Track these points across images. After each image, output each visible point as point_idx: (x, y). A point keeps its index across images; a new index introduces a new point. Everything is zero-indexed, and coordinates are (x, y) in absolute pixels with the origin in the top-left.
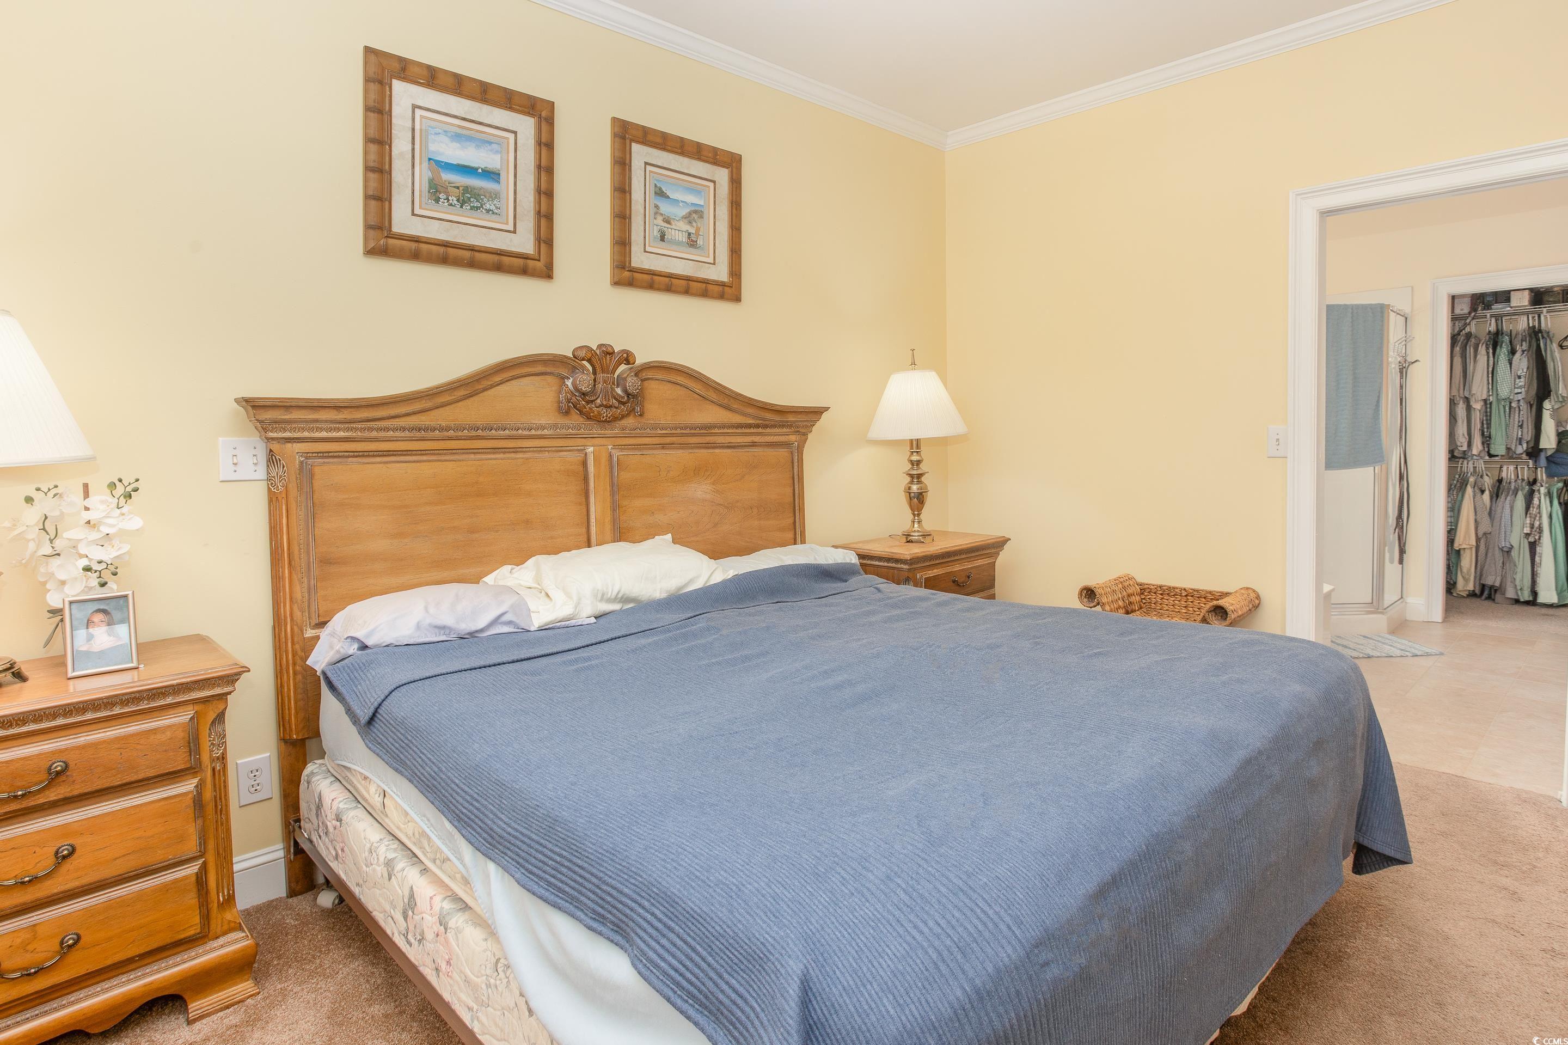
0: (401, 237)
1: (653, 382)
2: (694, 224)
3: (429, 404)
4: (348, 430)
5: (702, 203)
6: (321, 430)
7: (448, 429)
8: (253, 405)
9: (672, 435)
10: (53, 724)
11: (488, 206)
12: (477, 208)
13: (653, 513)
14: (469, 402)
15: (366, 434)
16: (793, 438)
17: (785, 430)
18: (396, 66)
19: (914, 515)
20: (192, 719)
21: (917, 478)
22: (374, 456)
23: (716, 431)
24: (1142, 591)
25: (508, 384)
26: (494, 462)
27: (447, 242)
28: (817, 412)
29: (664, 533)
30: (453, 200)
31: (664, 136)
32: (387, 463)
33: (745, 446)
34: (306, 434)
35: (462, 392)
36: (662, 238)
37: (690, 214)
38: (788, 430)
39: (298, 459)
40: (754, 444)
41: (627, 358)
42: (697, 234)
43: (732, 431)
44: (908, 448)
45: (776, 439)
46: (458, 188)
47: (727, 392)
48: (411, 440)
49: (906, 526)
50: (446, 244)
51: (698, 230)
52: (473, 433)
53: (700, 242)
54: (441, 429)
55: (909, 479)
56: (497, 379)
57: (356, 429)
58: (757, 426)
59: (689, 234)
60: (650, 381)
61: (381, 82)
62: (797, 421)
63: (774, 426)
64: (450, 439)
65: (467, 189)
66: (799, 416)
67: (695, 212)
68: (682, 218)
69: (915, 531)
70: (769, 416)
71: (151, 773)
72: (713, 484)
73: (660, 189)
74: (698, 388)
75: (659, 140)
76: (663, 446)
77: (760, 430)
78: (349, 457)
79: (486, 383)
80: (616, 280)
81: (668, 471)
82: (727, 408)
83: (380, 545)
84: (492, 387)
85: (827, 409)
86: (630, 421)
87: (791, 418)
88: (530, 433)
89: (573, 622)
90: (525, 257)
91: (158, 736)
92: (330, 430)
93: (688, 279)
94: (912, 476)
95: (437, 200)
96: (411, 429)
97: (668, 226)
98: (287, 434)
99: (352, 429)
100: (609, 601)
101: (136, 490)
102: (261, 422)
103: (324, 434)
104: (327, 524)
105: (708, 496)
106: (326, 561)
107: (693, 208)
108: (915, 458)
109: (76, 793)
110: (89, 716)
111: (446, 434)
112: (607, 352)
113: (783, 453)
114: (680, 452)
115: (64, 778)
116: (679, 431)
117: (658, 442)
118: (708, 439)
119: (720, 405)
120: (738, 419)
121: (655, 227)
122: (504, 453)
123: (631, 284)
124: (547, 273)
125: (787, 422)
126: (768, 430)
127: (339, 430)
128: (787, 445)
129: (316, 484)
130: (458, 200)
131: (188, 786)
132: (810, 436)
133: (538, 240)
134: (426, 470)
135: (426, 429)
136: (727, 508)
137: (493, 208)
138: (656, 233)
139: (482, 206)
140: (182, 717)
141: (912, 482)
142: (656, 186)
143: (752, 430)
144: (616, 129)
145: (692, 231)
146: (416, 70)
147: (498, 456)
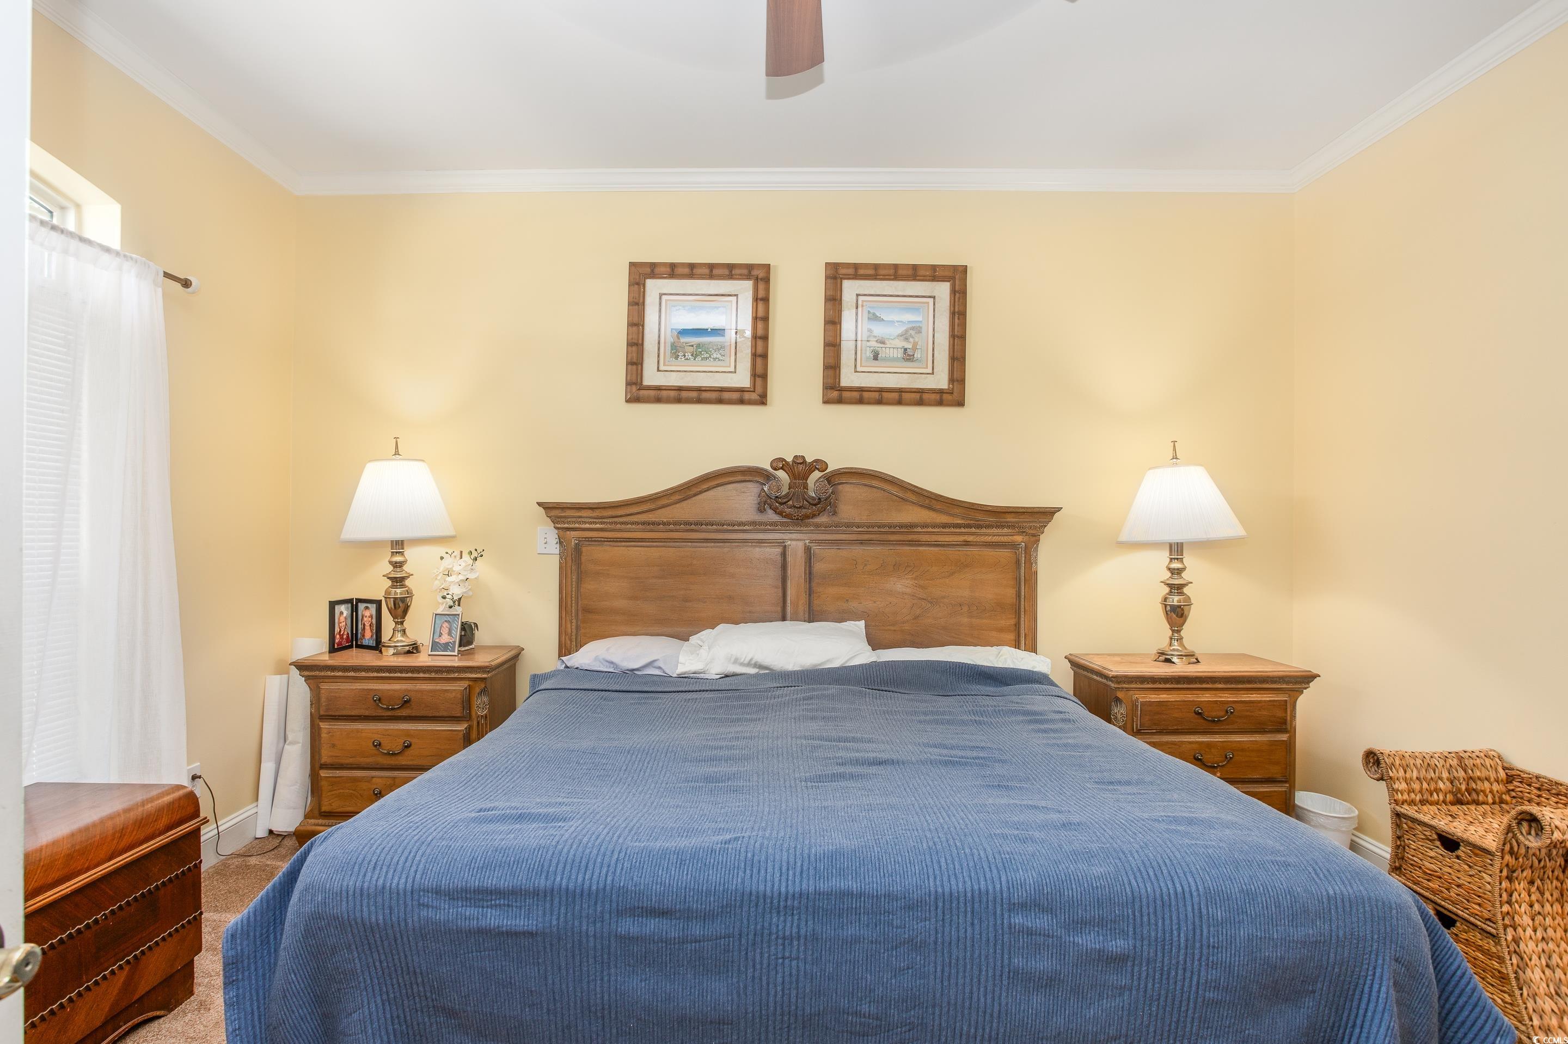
0: (649, 388)
1: (848, 486)
2: (911, 340)
3: (653, 506)
4: (602, 523)
5: (920, 319)
6: (585, 523)
7: (669, 524)
8: (548, 507)
9: (868, 533)
10: (407, 675)
11: (715, 356)
12: (707, 358)
13: (847, 600)
14: (684, 504)
15: (613, 526)
16: (1018, 538)
17: (1006, 530)
18: (648, 270)
19: (1173, 631)
20: (466, 688)
21: (1177, 589)
22: (620, 541)
23: (919, 529)
24: (1510, 779)
25: (715, 490)
26: (705, 549)
27: (680, 387)
28: (1047, 514)
29: (858, 619)
30: (689, 355)
31: (876, 267)
32: (628, 546)
33: (958, 545)
34: (577, 525)
35: (677, 497)
36: (876, 357)
37: (907, 331)
38: (1010, 531)
39: (573, 542)
40: (967, 544)
41: (819, 465)
42: (915, 348)
43: (938, 530)
44: (1167, 554)
45: (996, 539)
46: (692, 346)
47: (926, 494)
48: (644, 531)
49: (1163, 643)
50: (680, 389)
51: (915, 344)
52: (688, 527)
53: (918, 355)
54: (664, 524)
55: (1167, 590)
56: (705, 486)
57: (606, 523)
58: (969, 526)
59: (906, 350)
60: (844, 485)
61: (638, 284)
62: (1020, 522)
63: (988, 527)
64: (672, 531)
65: (699, 346)
66: (1022, 517)
67: (913, 328)
68: (898, 336)
69: (1174, 650)
70: (980, 516)
71: (445, 714)
72: (915, 579)
73: (874, 314)
74: (894, 490)
75: (871, 272)
76: (862, 542)
77: (973, 530)
78: (604, 541)
79: (695, 490)
80: (825, 399)
81: (866, 565)
82: (930, 508)
83: (621, 603)
84: (701, 492)
85: (1059, 509)
86: (823, 519)
87: (1010, 519)
88: (734, 528)
89: (702, 676)
90: (741, 390)
91: (449, 694)
92: (591, 523)
93: (901, 391)
94: (1171, 586)
95: (677, 357)
96: (644, 523)
97: (882, 345)
98: (566, 526)
99: (604, 523)
100: (742, 664)
101: (482, 556)
102: (550, 517)
103: (587, 526)
104: (589, 586)
105: (908, 590)
106: (587, 610)
107: (910, 326)
108: (1176, 565)
109: (413, 714)
110: (421, 675)
111: (668, 527)
112: (799, 461)
113: (1005, 554)
114: (879, 548)
115: (408, 705)
116: (876, 529)
117: (855, 538)
118: (910, 537)
119: (921, 506)
120: (944, 519)
121: (868, 349)
122: (715, 542)
123: (840, 401)
124: (762, 400)
125: (1007, 522)
126: (984, 530)
127: (596, 523)
128: (1013, 546)
129: (583, 559)
130: (692, 355)
131: (462, 727)
132: (1042, 537)
133: (754, 375)
134: (655, 553)
135: (653, 524)
136: (931, 603)
137: (719, 356)
138: (869, 354)
139: (710, 357)
140: (460, 686)
141: (1171, 593)
142: (869, 312)
143: (963, 530)
144: (828, 272)
145: (909, 346)
146: (663, 269)
147: (709, 544)
